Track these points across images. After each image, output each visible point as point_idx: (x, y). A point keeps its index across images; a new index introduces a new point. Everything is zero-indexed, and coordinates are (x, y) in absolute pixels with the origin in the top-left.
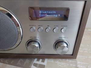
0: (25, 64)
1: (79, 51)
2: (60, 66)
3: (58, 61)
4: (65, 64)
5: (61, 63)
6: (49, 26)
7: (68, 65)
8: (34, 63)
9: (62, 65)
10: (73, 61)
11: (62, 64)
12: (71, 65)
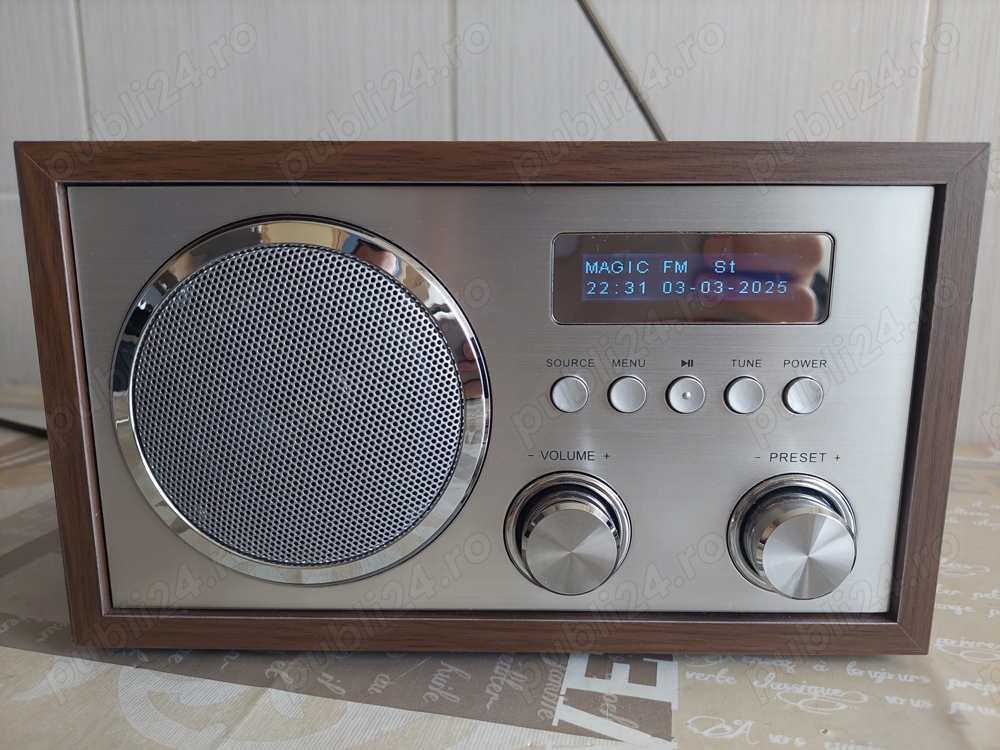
0: (496, 697)
1: (937, 606)
2: (800, 704)
3: (772, 675)
4: (836, 692)
5: (800, 690)
6: (691, 363)
7: (865, 699)
8: (569, 691)
9: (817, 704)
10: (902, 678)
11: (816, 692)
12: (892, 700)
